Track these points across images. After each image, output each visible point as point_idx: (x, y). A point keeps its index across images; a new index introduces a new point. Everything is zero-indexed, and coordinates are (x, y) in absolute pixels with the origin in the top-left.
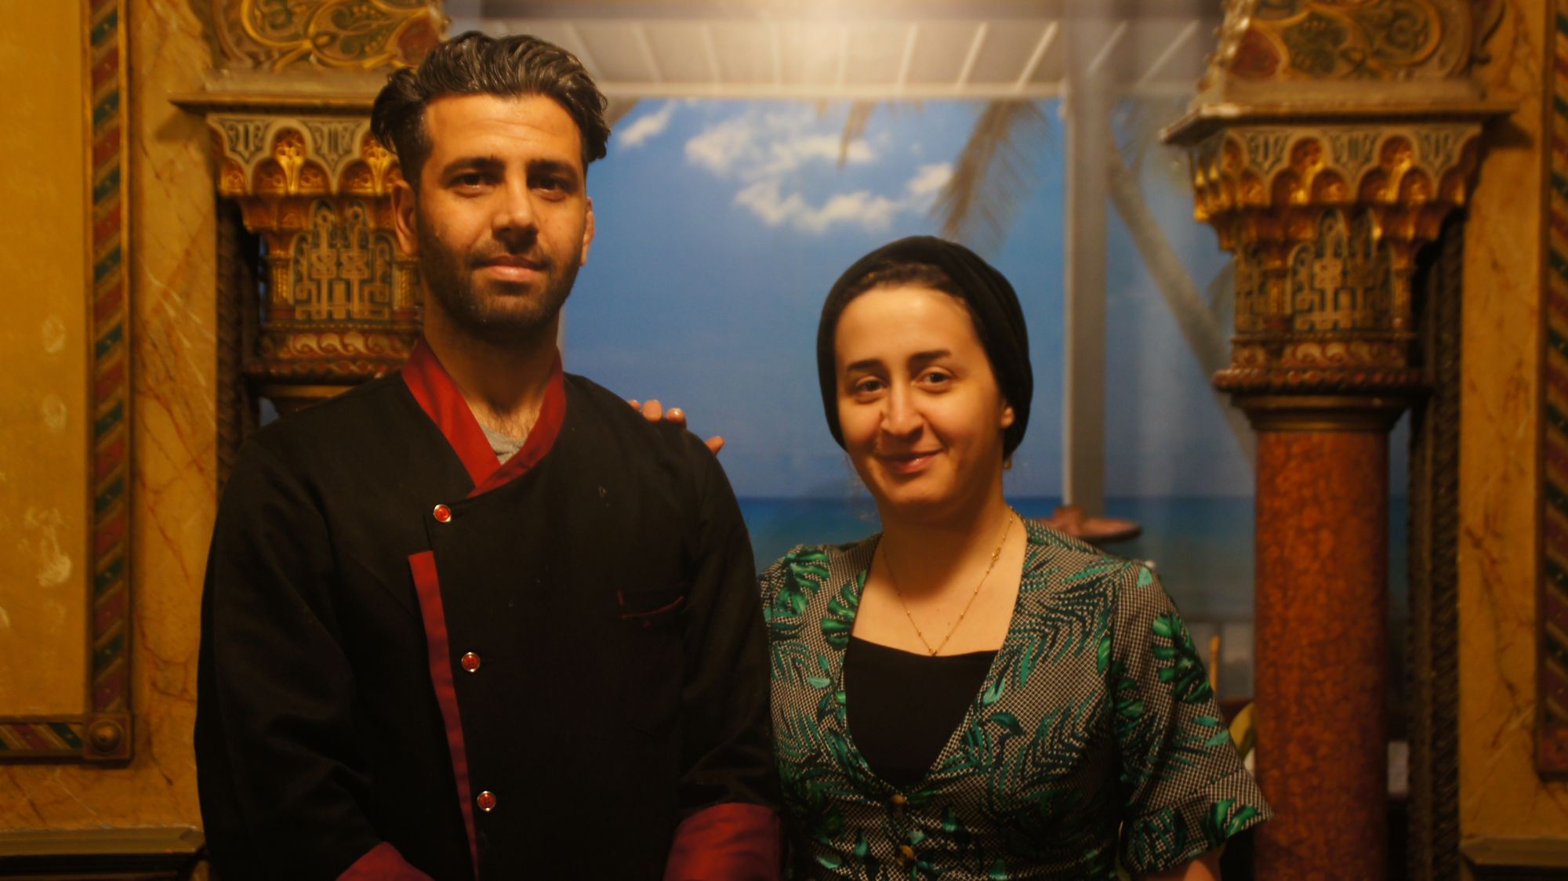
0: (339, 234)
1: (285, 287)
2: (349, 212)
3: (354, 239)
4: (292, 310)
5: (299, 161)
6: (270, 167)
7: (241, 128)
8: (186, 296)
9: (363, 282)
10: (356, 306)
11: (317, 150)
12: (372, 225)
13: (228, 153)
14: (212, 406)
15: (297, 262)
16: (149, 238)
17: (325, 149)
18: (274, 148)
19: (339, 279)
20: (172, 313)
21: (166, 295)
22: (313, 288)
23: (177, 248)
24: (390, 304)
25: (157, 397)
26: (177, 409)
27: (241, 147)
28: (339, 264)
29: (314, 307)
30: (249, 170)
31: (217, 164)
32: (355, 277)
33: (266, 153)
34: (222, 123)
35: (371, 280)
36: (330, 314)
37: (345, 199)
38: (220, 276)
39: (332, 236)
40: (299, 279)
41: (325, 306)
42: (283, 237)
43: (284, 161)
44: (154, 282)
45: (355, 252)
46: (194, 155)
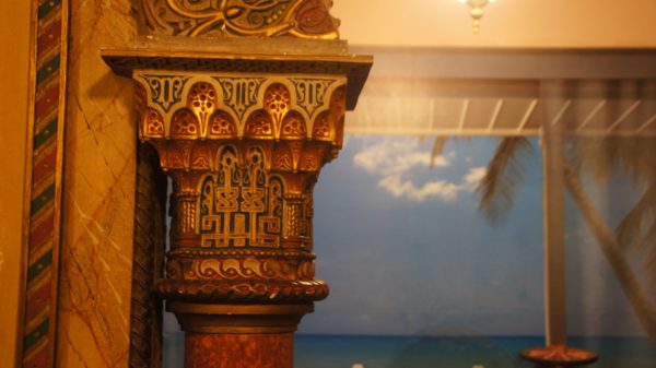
0: (240, 174)
1: (192, 218)
2: (249, 156)
3: (253, 178)
4: (198, 238)
5: (210, 111)
6: (185, 115)
7: (162, 81)
8: (108, 226)
9: (258, 214)
10: (253, 235)
11: (227, 102)
12: (268, 166)
13: (151, 104)
14: (126, 322)
15: (203, 198)
16: (78, 177)
17: (233, 101)
18: (190, 100)
19: (239, 212)
20: (96, 241)
21: (91, 225)
22: (218, 219)
23: (103, 187)
24: (281, 234)
25: (80, 313)
26: (95, 324)
27: (161, 99)
28: (240, 199)
29: (217, 235)
30: (168, 118)
31: (139, 113)
32: (253, 211)
33: (183, 104)
34: (146, 77)
35: (266, 213)
36: (232, 241)
37: (248, 143)
38: (137, 209)
39: (235, 175)
40: (204, 212)
41: (227, 235)
42: (192, 176)
43: (197, 111)
44: (81, 215)
45: (253, 189)
46: (120, 108)
